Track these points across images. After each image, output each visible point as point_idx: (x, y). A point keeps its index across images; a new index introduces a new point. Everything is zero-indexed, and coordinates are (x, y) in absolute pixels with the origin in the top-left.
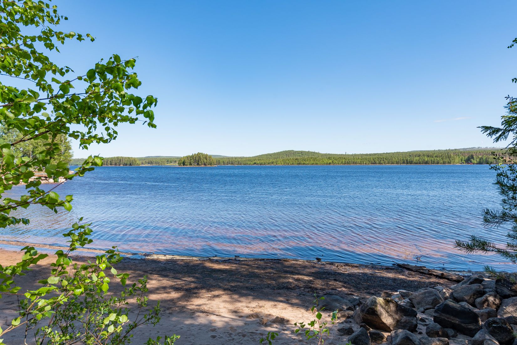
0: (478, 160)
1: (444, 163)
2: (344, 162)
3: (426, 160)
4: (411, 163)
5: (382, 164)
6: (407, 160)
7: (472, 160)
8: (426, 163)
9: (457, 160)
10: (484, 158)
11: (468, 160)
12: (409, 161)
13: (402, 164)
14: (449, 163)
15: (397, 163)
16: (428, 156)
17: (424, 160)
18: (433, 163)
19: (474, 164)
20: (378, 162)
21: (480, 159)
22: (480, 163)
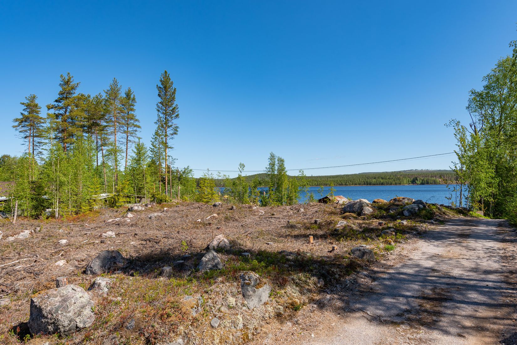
0: (421, 181)
1: (396, 184)
2: (317, 184)
3: (382, 181)
4: (370, 184)
5: (347, 185)
6: (367, 182)
7: (416, 181)
8: (382, 184)
9: (405, 181)
10: (425, 180)
11: (414, 182)
12: (368, 182)
13: (363, 185)
14: (400, 184)
15: (360, 184)
16: (382, 178)
17: (380, 181)
18: (388, 184)
19: (418, 184)
20: (344, 184)
21: (422, 181)
22: (422, 184)
